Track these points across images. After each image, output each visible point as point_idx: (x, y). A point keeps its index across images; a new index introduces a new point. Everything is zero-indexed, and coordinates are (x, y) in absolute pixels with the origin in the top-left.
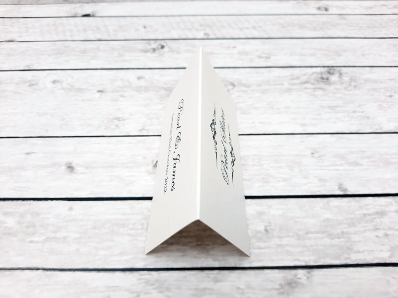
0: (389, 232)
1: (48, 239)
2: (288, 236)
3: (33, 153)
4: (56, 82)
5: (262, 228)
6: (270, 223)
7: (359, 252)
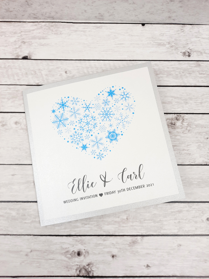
0: (181, 221)
1: (32, 222)
2: (136, 222)
3: (16, 175)
4: (17, 123)
5: (126, 218)
6: (129, 215)
7: (165, 229)
